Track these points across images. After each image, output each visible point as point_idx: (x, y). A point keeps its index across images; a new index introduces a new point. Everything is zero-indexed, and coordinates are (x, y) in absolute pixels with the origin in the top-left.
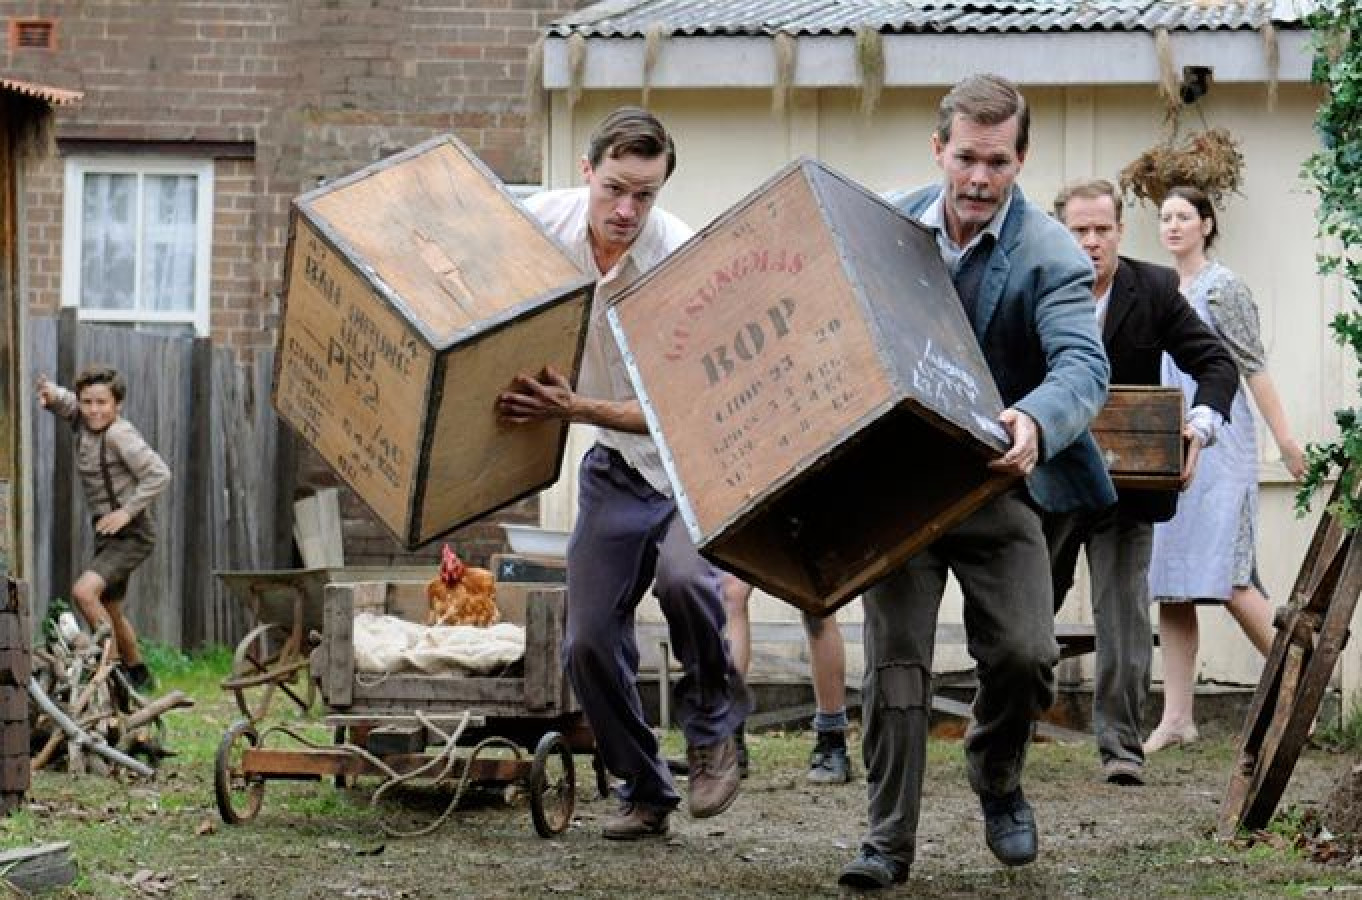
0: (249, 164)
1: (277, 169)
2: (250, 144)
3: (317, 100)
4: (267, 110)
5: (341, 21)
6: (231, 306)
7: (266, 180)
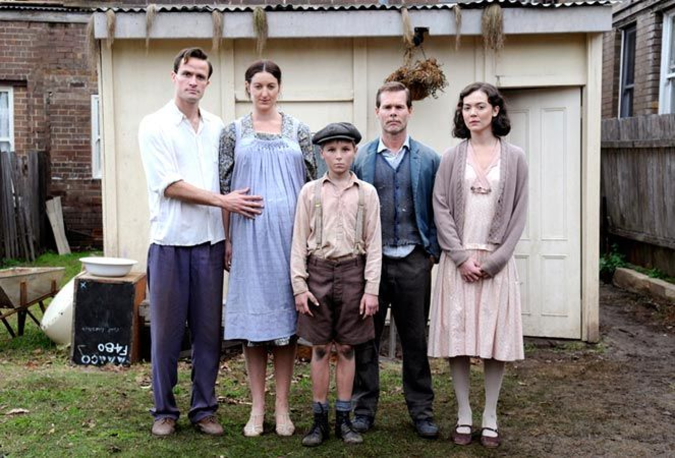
0: (25, 88)
1: (35, 90)
2: (25, 81)
3: (48, 66)
4: (30, 69)
5: (54, 40)
6: (22, 136)
7: (32, 94)
